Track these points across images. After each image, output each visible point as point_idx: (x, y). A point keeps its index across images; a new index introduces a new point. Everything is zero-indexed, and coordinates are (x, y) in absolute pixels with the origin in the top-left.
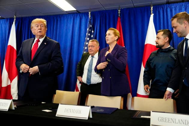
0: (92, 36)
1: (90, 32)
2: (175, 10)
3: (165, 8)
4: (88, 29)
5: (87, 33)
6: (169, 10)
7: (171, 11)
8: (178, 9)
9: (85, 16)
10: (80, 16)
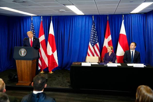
0: (95, 29)
1: (94, 28)
2: (133, 17)
3: (129, 16)
4: (93, 26)
5: (92, 28)
6: (130, 17)
7: (131, 17)
8: (134, 17)
9: (88, 17)
10: (85, 17)
